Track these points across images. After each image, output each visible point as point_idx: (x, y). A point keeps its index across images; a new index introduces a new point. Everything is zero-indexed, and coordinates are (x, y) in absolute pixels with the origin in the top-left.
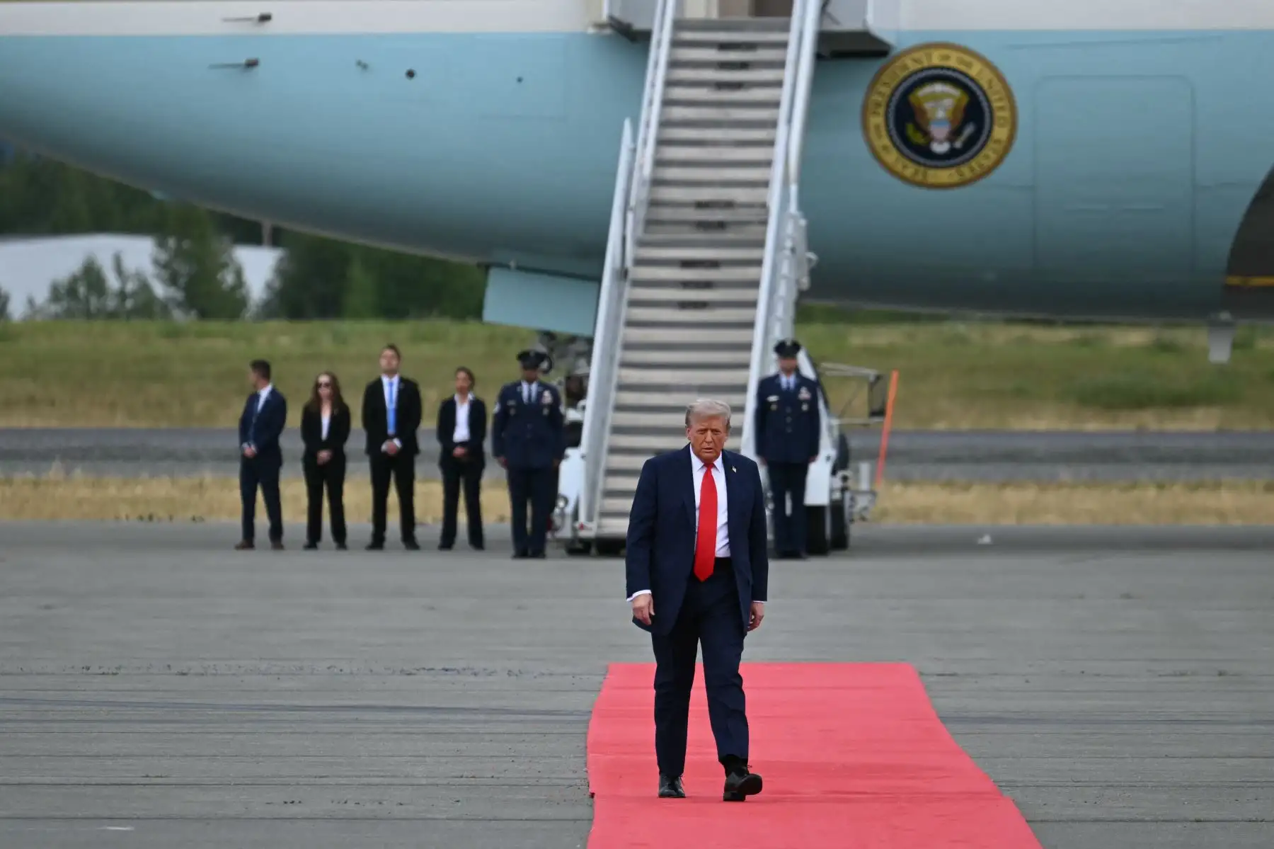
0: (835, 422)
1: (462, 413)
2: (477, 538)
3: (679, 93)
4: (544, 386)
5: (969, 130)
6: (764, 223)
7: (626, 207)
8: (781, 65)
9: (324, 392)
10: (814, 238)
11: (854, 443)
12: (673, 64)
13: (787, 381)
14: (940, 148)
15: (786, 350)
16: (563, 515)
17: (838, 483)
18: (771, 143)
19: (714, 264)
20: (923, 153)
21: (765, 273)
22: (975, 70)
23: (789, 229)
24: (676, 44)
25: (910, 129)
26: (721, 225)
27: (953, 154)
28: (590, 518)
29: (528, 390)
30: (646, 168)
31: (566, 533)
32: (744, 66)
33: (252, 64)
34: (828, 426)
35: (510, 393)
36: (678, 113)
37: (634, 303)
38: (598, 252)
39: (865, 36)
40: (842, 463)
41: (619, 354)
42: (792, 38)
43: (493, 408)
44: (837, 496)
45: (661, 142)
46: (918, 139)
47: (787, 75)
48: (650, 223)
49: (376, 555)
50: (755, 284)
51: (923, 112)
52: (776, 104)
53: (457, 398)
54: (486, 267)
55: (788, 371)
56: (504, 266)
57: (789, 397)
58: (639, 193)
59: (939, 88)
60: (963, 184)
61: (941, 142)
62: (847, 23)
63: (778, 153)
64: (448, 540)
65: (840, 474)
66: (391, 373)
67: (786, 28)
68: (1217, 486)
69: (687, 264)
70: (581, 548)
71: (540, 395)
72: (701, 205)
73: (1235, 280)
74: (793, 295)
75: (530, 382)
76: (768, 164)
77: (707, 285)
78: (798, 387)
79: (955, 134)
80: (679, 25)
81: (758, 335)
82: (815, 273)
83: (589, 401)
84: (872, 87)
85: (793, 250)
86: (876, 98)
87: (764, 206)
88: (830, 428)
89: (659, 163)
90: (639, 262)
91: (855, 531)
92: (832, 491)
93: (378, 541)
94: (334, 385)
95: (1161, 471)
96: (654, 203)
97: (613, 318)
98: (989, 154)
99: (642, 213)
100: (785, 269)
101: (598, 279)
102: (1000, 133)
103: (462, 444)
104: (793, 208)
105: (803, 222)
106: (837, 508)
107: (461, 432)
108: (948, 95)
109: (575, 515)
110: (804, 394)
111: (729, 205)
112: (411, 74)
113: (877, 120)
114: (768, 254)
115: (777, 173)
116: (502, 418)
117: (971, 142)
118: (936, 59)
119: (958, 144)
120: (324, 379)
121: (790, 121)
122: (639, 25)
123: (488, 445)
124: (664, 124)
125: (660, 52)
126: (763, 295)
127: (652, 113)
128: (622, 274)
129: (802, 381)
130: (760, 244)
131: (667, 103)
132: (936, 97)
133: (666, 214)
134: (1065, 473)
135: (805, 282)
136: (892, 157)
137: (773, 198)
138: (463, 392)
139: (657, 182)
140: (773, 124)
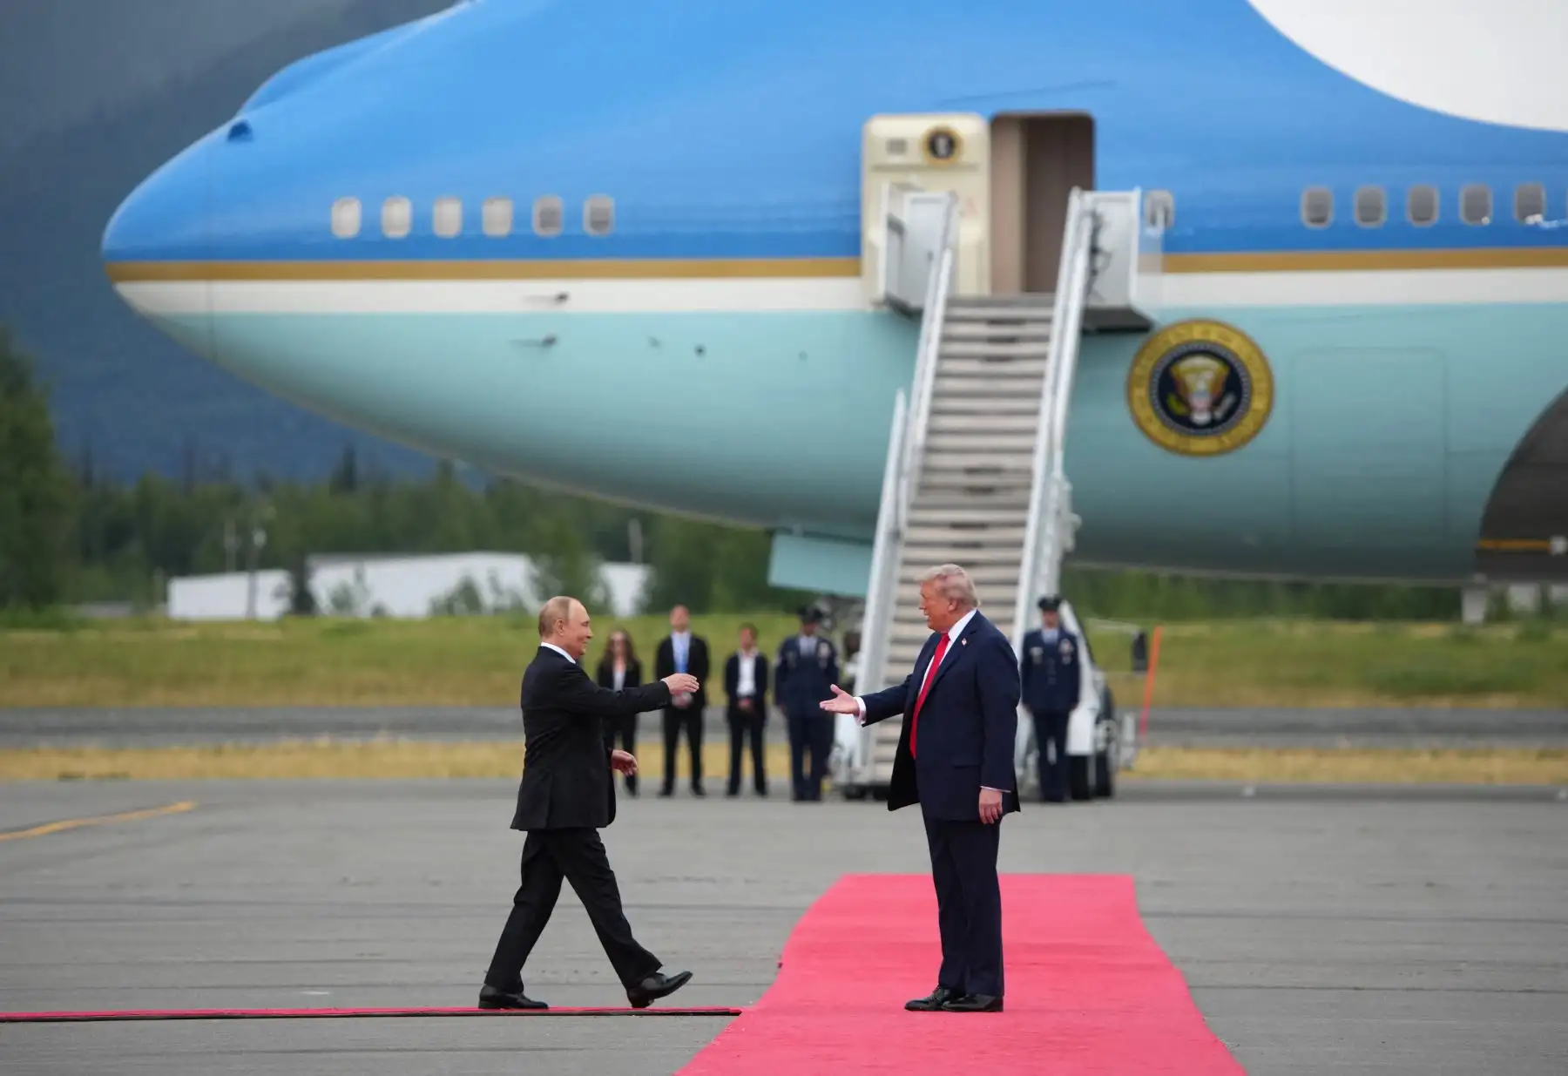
0: (1100, 676)
1: (747, 668)
2: (761, 786)
3: (951, 366)
4: (821, 640)
5: (1229, 401)
6: (1028, 487)
7: (899, 473)
8: (1045, 339)
9: (618, 649)
10: (1077, 502)
11: (1120, 697)
12: (946, 339)
13: (1050, 635)
14: (1201, 417)
15: (1048, 606)
16: (839, 761)
17: (1101, 732)
18: (1035, 413)
19: (982, 526)
20: (1184, 422)
21: (1030, 535)
22: (1235, 345)
23: (1054, 492)
24: (948, 320)
25: (1172, 402)
26: (988, 490)
27: (1213, 424)
28: (864, 763)
29: (806, 644)
30: (919, 436)
31: (841, 777)
32: (1011, 340)
33: (550, 342)
34: (1090, 681)
35: (789, 645)
36: (950, 384)
37: (908, 563)
38: (871, 518)
39: (1128, 312)
40: (1107, 713)
41: (893, 611)
42: (1057, 313)
43: (774, 661)
44: (1101, 746)
45: (935, 412)
46: (1180, 410)
47: (1052, 348)
48: (924, 488)
49: (666, 803)
50: (1019, 544)
51: (1184, 384)
52: (1040, 376)
53: (741, 651)
54: (770, 534)
55: (1049, 624)
56: (789, 532)
57: (1051, 650)
58: (912, 461)
59: (1199, 361)
60: (1222, 452)
61: (1201, 411)
62: (1110, 299)
63: (1043, 423)
64: (734, 787)
65: (1104, 724)
66: (682, 628)
67: (1051, 304)
68: (1488, 753)
69: (956, 526)
70: (858, 793)
71: (817, 648)
72: (971, 471)
73: (1488, 544)
74: (1057, 556)
75: (809, 634)
76: (1032, 432)
77: (976, 545)
78: (1060, 639)
79: (1216, 403)
80: (952, 302)
81: (1022, 595)
82: (1079, 536)
83: (864, 655)
84: (1136, 362)
85: (1058, 513)
86: (1138, 371)
87: (1028, 472)
88: (1095, 683)
89: (932, 432)
90: (913, 524)
91: (1120, 781)
92: (1095, 741)
93: (668, 788)
94: (628, 645)
95: (1436, 742)
96: (927, 470)
97: (887, 576)
98: (1247, 423)
99: (915, 478)
100: (1050, 530)
101: (869, 542)
102: (1258, 403)
103: (748, 697)
104: (1058, 473)
105: (1067, 487)
106: (1102, 759)
107: (746, 685)
108: (1206, 368)
109: (850, 763)
110: (1066, 647)
111: (996, 471)
112: (700, 351)
113: (1141, 392)
114: (1032, 517)
115: (1041, 442)
116: (783, 668)
117: (1230, 413)
118: (1197, 334)
119: (1219, 414)
120: (618, 637)
121: (1054, 392)
122: (914, 303)
123: (770, 698)
124: (937, 395)
125: (933, 327)
126: (1027, 556)
127: (924, 383)
128: (895, 535)
129: (1064, 635)
130: (1024, 507)
131: (940, 375)
132: (1197, 371)
133: (937, 479)
134: (1343, 742)
135: (1070, 543)
136: (1155, 427)
137: (1038, 463)
138: (748, 647)
139: (929, 450)
140: (1037, 395)
